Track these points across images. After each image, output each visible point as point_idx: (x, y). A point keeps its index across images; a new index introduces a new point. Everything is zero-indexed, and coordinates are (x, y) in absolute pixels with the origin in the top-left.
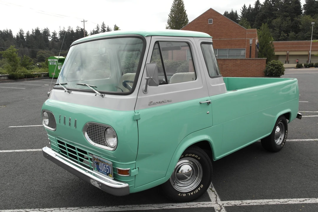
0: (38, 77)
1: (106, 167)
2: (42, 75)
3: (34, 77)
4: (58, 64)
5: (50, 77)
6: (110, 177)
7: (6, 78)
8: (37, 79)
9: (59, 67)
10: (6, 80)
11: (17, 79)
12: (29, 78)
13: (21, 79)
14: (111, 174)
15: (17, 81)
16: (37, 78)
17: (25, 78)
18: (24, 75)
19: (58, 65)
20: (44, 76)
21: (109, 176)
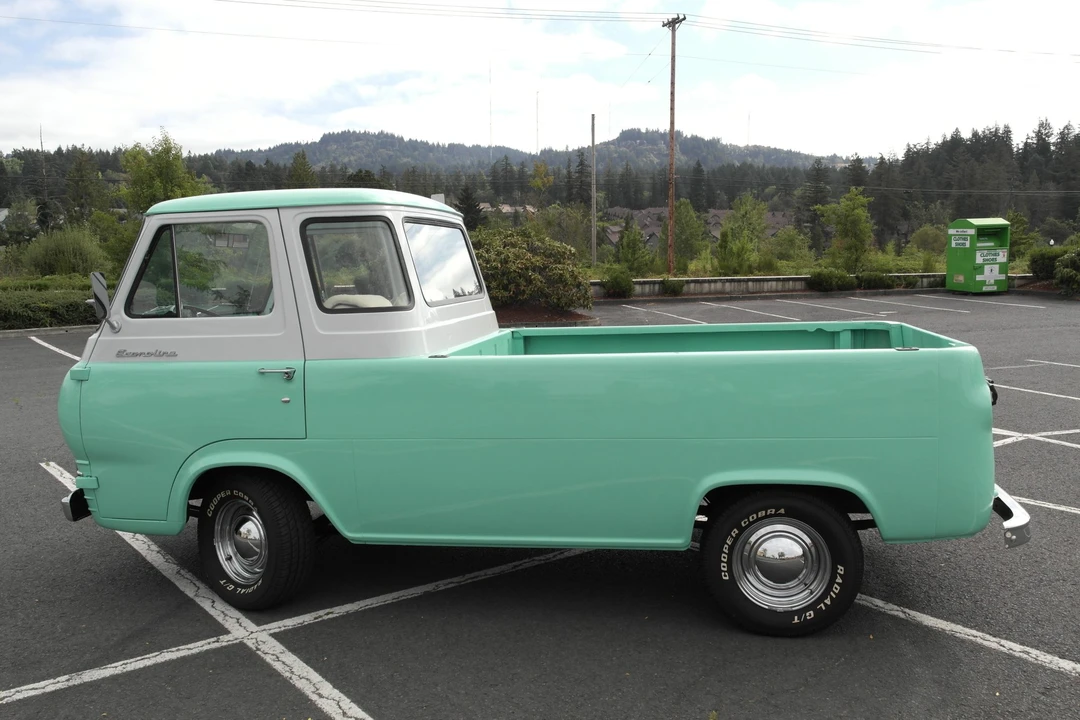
0: (906, 287)
2: (925, 280)
3: (889, 287)
4: (978, 245)
5: (948, 287)
7: (799, 285)
8: (900, 293)
9: (978, 254)
10: (796, 291)
11: (831, 290)
12: (874, 288)
13: (848, 290)
15: (827, 297)
16: (901, 289)
17: (859, 287)
18: (857, 277)
19: (973, 250)
20: (930, 285)
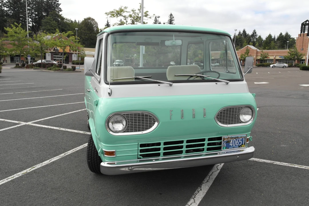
1: (238, 141)
6: (243, 147)
14: (244, 144)
21: (241, 147)
